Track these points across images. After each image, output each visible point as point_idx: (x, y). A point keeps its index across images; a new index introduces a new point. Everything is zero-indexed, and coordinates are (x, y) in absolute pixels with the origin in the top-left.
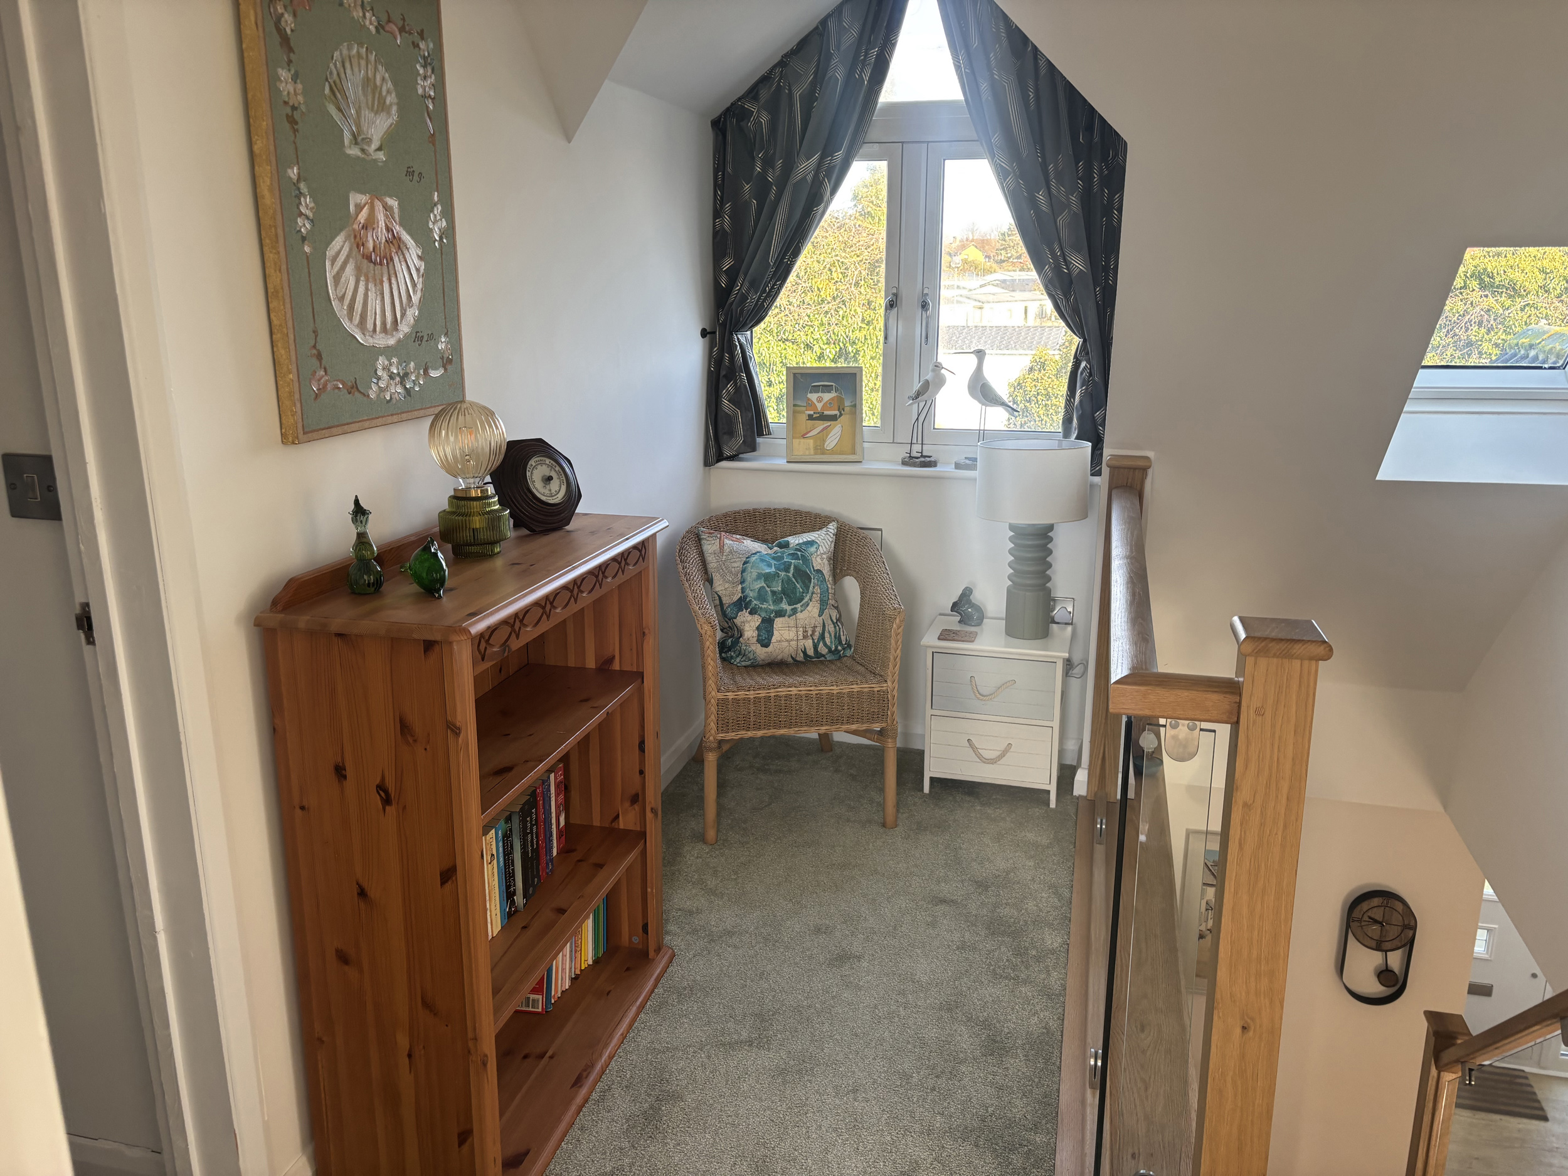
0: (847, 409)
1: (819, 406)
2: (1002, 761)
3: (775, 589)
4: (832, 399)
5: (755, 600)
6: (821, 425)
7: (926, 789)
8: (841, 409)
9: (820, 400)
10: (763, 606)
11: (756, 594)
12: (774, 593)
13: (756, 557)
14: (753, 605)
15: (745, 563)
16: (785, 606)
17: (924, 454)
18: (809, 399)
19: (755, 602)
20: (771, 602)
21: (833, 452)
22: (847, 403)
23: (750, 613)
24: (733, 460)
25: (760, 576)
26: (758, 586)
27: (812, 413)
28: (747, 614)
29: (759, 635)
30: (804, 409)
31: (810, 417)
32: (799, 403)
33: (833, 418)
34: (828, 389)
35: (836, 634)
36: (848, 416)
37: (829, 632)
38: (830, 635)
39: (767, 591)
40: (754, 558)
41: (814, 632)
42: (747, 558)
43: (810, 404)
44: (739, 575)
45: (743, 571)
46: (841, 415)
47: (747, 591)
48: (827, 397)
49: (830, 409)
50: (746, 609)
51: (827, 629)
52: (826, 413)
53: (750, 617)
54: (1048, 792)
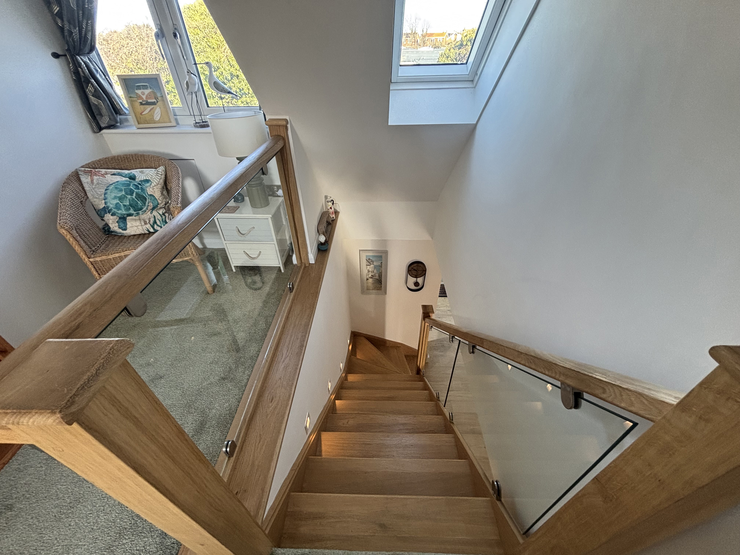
0: (159, 98)
1: (144, 97)
2: (260, 257)
3: (125, 204)
4: (150, 93)
5: (114, 209)
6: (149, 108)
7: (234, 270)
8: (156, 98)
9: (144, 93)
10: (119, 212)
11: (114, 206)
12: (125, 206)
13: (112, 186)
14: (113, 211)
15: (106, 190)
16: (132, 211)
17: (204, 121)
18: (137, 94)
19: (114, 210)
20: (123, 210)
21: (159, 122)
22: (159, 95)
23: (112, 215)
24: (109, 129)
25: (115, 197)
26: (116, 202)
27: (141, 101)
28: (110, 216)
29: (119, 225)
30: (136, 99)
31: (141, 104)
32: (132, 96)
33: (153, 104)
34: (145, 87)
35: (162, 220)
36: (161, 102)
37: (158, 219)
38: (160, 221)
39: (120, 205)
40: (112, 187)
41: (149, 221)
42: (107, 187)
43: (139, 97)
44: (103, 196)
45: (105, 194)
46: (157, 102)
47: (108, 204)
48: (147, 92)
49: (150, 98)
50: (109, 213)
51: (156, 218)
52: (149, 101)
53: (112, 217)
54: (280, 267)
